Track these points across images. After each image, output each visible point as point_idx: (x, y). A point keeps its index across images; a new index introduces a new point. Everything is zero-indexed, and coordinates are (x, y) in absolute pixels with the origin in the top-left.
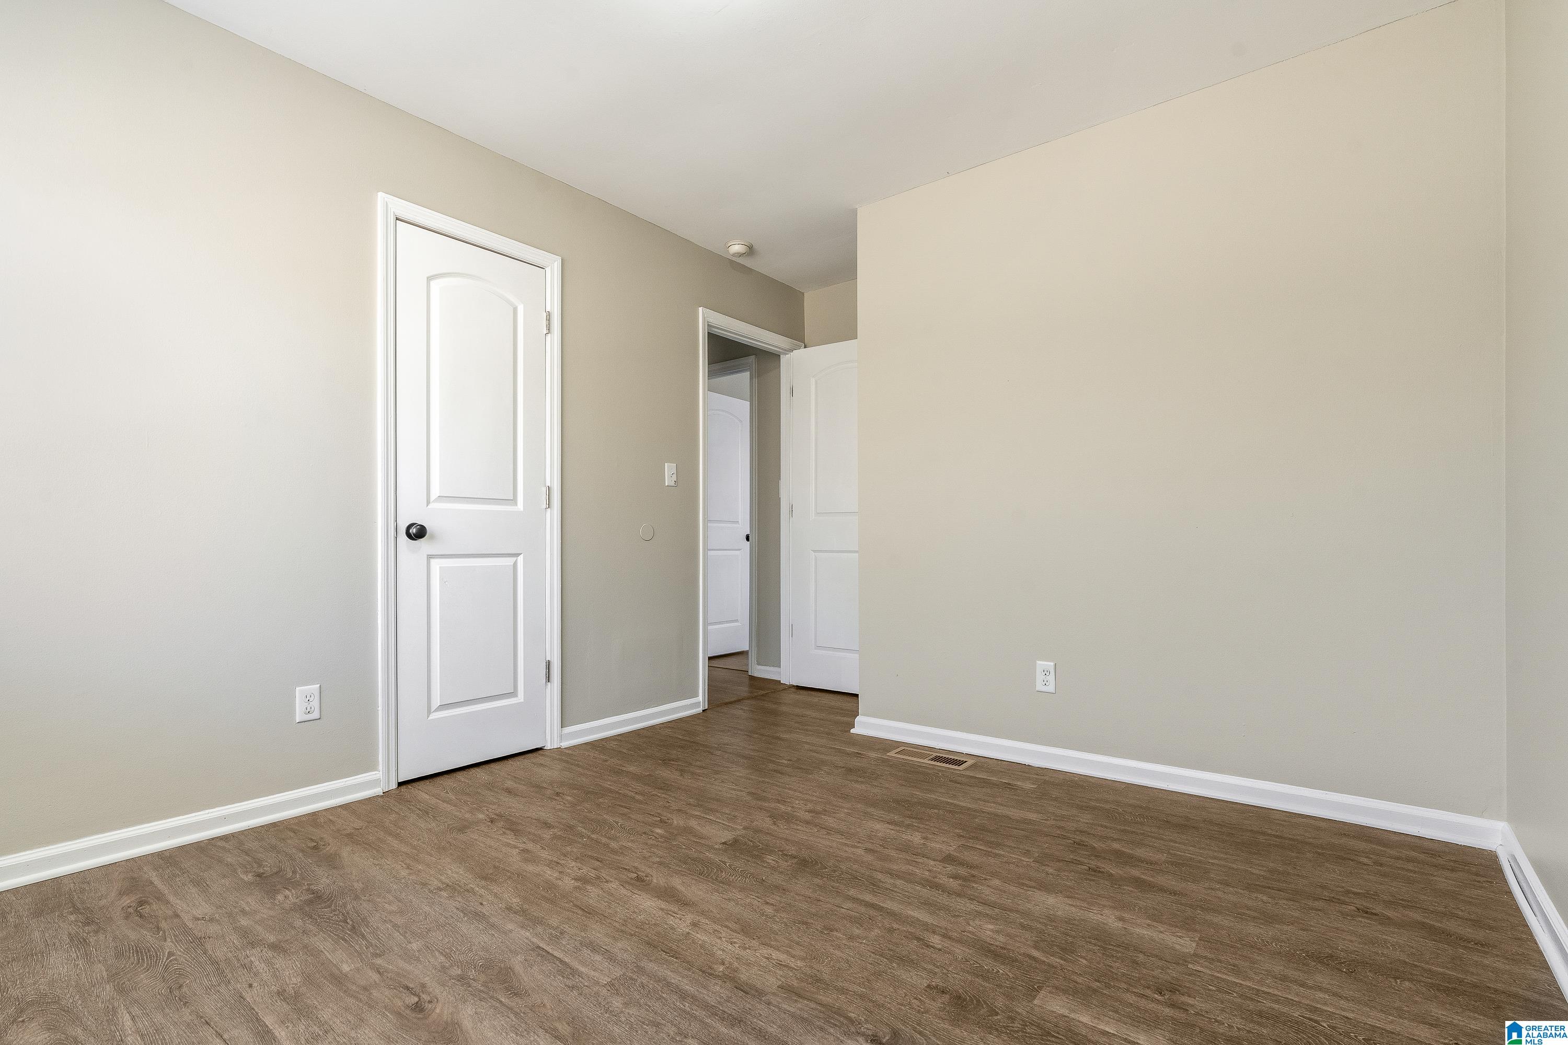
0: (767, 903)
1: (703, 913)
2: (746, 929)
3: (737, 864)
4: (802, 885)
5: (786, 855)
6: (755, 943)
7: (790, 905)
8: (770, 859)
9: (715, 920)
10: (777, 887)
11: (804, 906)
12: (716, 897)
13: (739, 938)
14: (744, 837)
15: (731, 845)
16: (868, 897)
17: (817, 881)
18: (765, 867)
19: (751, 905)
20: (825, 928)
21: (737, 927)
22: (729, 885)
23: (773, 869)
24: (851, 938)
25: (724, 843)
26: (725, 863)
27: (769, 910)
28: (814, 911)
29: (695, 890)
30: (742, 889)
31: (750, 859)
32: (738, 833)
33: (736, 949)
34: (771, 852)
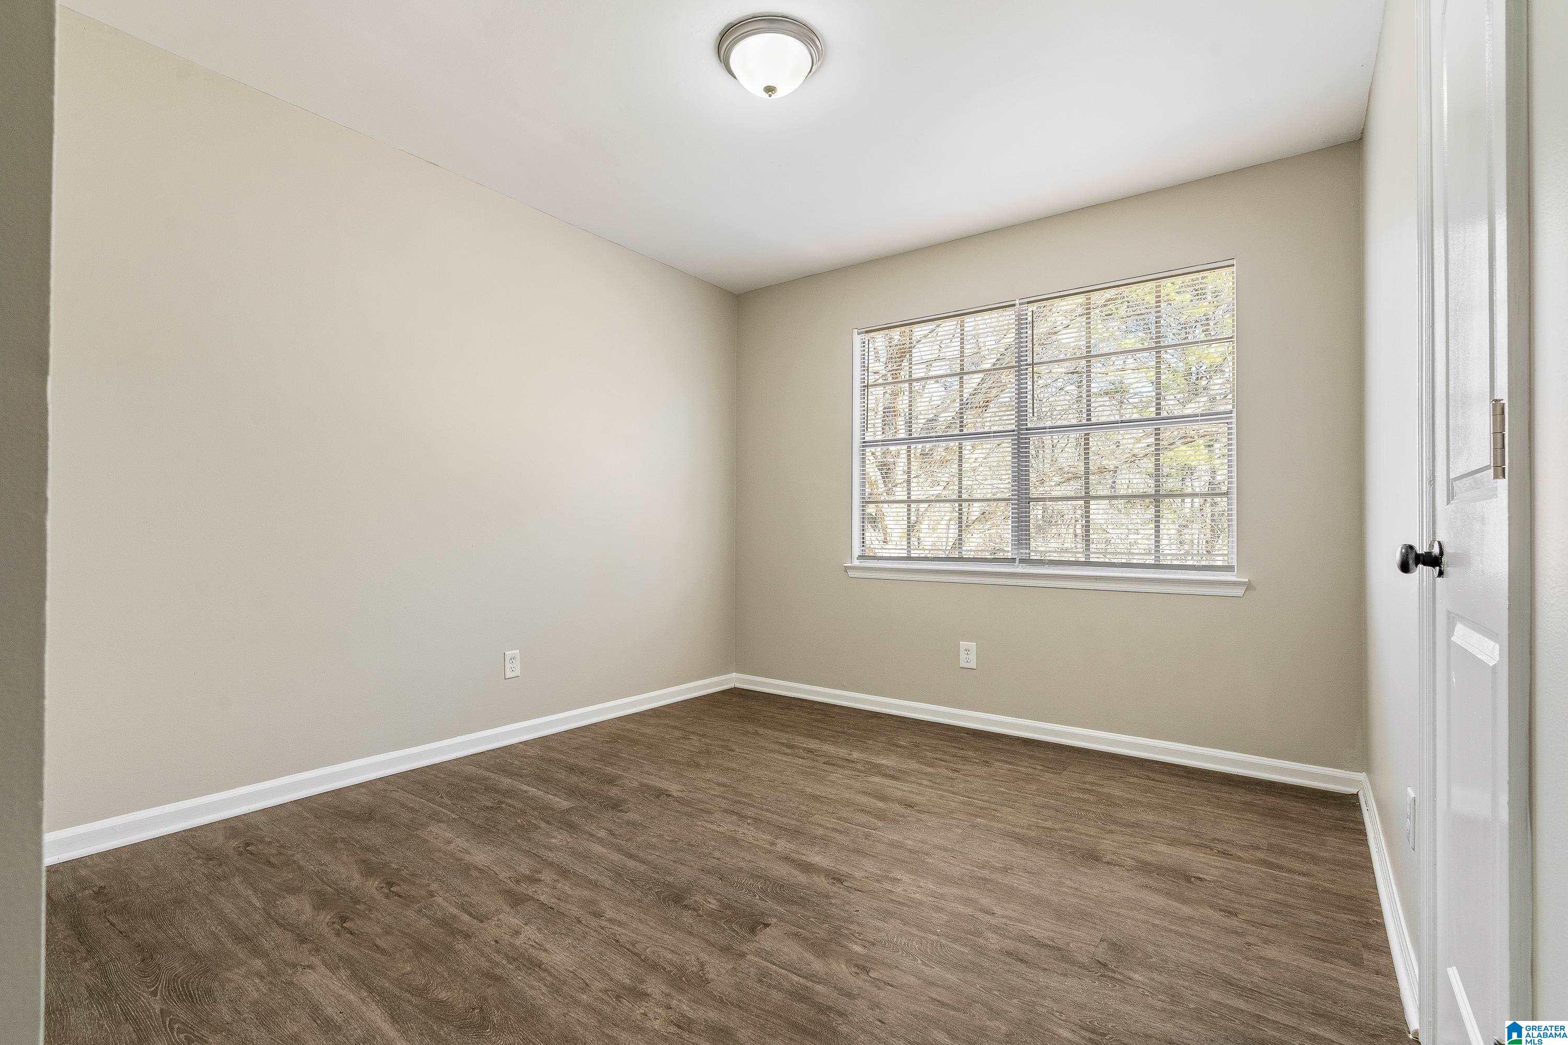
0: (718, 859)
1: (770, 852)
2: (735, 841)
3: (749, 897)
4: (685, 874)
5: (694, 909)
6: (728, 834)
7: (700, 857)
8: (713, 904)
9: (760, 847)
10: (709, 873)
11: (688, 857)
12: (763, 864)
13: (739, 836)
14: (743, 937)
15: (758, 923)
16: (631, 863)
17: (670, 879)
18: (718, 894)
19: (732, 858)
20: (676, 842)
21: (742, 843)
22: (752, 874)
23: (710, 892)
24: (660, 836)
25: (767, 925)
26: (761, 899)
27: (717, 854)
28: (681, 853)
29: (782, 871)
30: (740, 870)
31: (735, 904)
32: (752, 946)
33: (741, 830)
34: (711, 914)
